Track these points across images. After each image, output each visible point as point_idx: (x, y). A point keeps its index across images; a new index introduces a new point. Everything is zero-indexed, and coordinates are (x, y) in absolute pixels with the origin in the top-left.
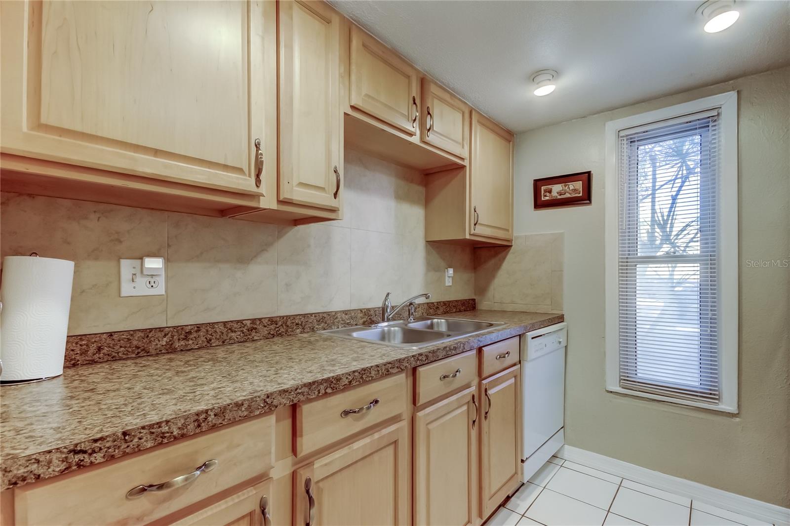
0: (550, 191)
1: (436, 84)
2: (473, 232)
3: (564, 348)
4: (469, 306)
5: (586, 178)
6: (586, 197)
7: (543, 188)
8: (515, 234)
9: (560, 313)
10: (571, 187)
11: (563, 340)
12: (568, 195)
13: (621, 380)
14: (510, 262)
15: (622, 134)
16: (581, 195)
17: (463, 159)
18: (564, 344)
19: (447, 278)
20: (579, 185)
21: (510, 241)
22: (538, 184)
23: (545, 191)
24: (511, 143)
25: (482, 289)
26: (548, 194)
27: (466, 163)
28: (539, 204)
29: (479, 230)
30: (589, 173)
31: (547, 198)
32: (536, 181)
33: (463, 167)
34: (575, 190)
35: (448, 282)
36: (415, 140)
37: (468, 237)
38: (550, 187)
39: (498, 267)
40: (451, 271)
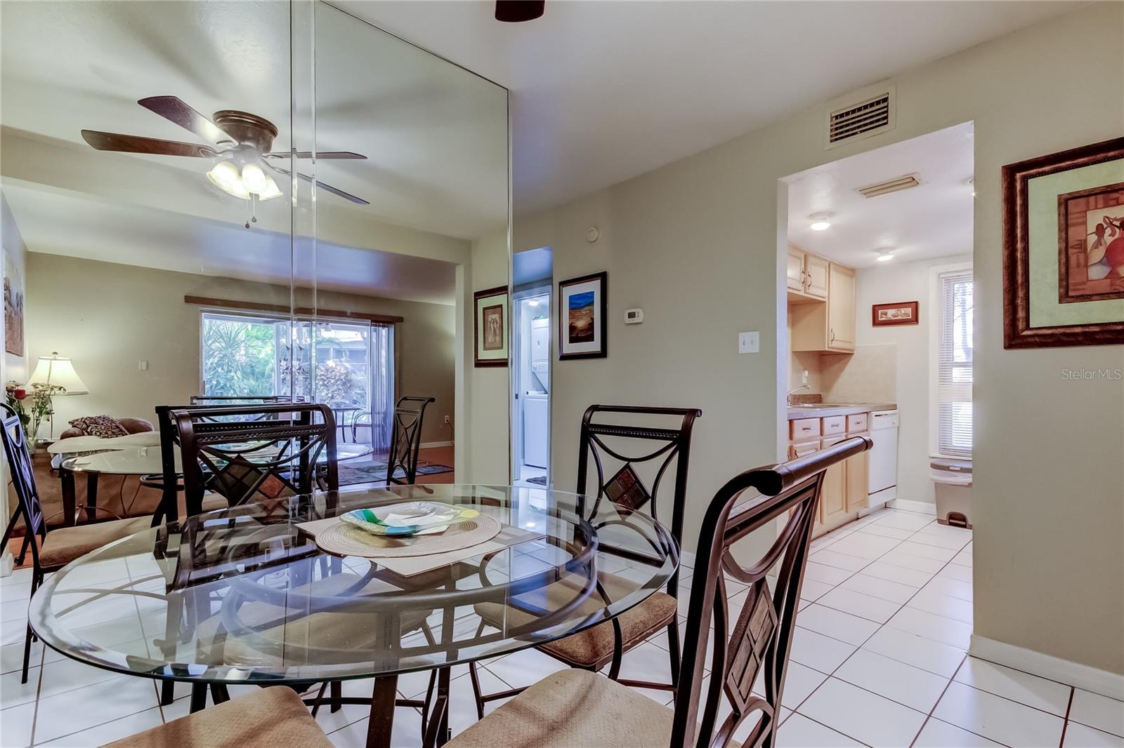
0: (886, 314)
1: (815, 256)
2: (830, 346)
3: (896, 429)
4: (817, 400)
5: (915, 306)
6: (914, 319)
7: (880, 312)
8: (857, 345)
9: (894, 403)
10: (903, 312)
11: (896, 422)
12: (900, 318)
13: (940, 448)
14: (851, 366)
15: (942, 276)
16: (910, 317)
17: (823, 297)
18: (897, 425)
19: (803, 378)
20: (909, 310)
21: (853, 350)
22: (876, 308)
23: (882, 314)
24: (854, 279)
25: (827, 387)
26: (884, 316)
27: (826, 300)
28: (876, 323)
29: (835, 344)
30: (916, 303)
31: (883, 319)
32: (874, 306)
33: (824, 302)
34: (905, 314)
35: (805, 381)
36: (802, 293)
37: (827, 349)
38: (885, 310)
39: (842, 369)
40: (806, 372)
